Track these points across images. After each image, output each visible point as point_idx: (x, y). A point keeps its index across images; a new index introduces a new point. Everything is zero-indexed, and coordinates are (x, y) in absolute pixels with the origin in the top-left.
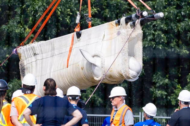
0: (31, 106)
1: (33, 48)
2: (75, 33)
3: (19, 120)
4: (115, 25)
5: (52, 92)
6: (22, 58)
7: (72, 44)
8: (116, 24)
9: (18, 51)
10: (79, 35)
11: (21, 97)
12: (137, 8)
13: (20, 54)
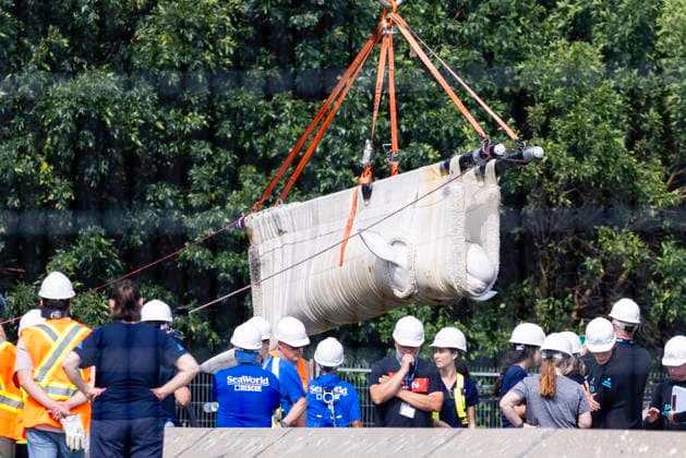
0: (80, 347)
1: (276, 218)
2: (360, 188)
3: (35, 380)
4: (438, 171)
5: (127, 313)
6: (255, 239)
7: (354, 212)
8: (441, 170)
9: (247, 224)
10: (367, 192)
11: (39, 326)
12: (484, 135)
13: (252, 230)
